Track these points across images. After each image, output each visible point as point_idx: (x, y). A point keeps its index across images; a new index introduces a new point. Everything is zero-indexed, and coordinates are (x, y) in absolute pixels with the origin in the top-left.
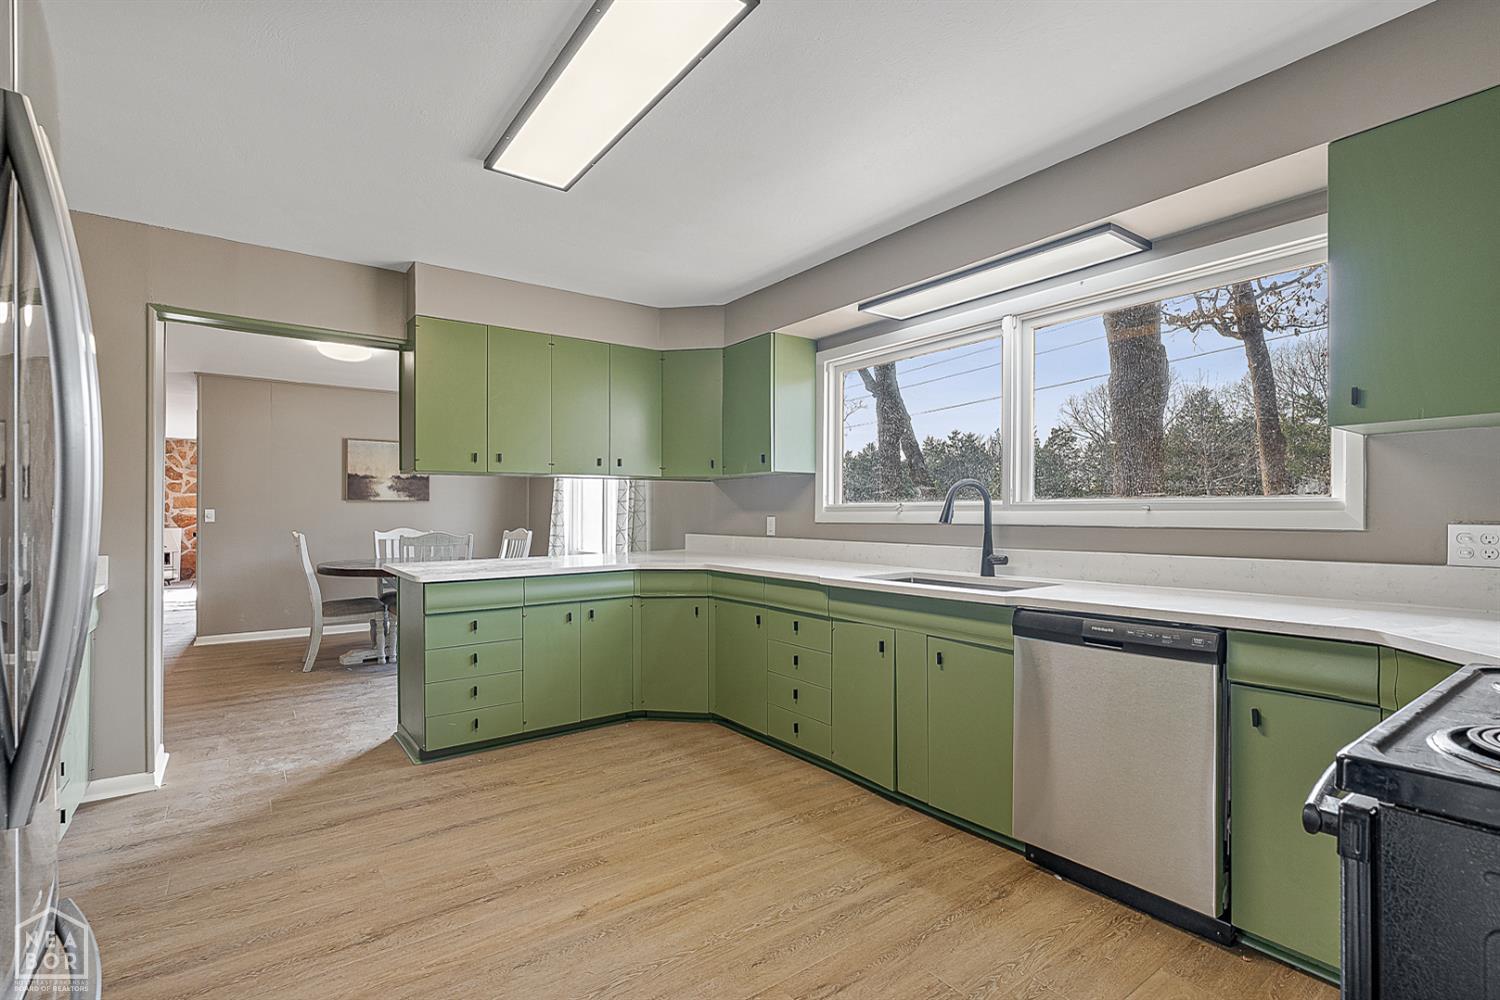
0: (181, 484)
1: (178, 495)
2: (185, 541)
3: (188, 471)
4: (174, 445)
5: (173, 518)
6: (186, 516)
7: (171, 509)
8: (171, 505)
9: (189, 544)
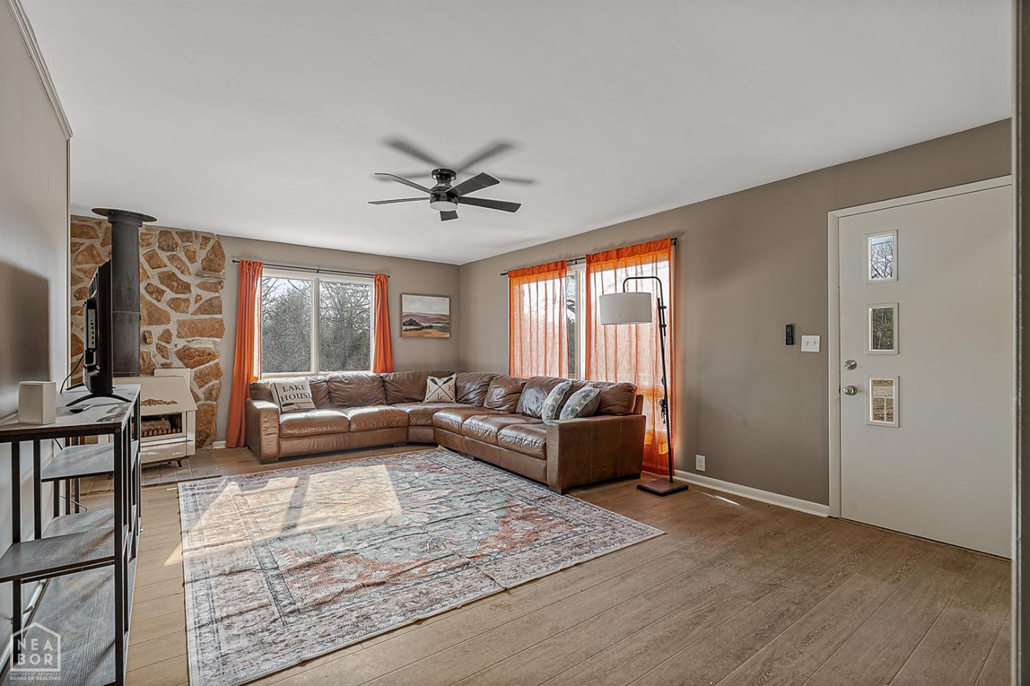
0: (188, 300)
1: (183, 317)
2: (196, 390)
3: (199, 281)
4: (176, 237)
5: (177, 353)
6: (196, 350)
7: (175, 340)
8: (174, 333)
9: (200, 393)
